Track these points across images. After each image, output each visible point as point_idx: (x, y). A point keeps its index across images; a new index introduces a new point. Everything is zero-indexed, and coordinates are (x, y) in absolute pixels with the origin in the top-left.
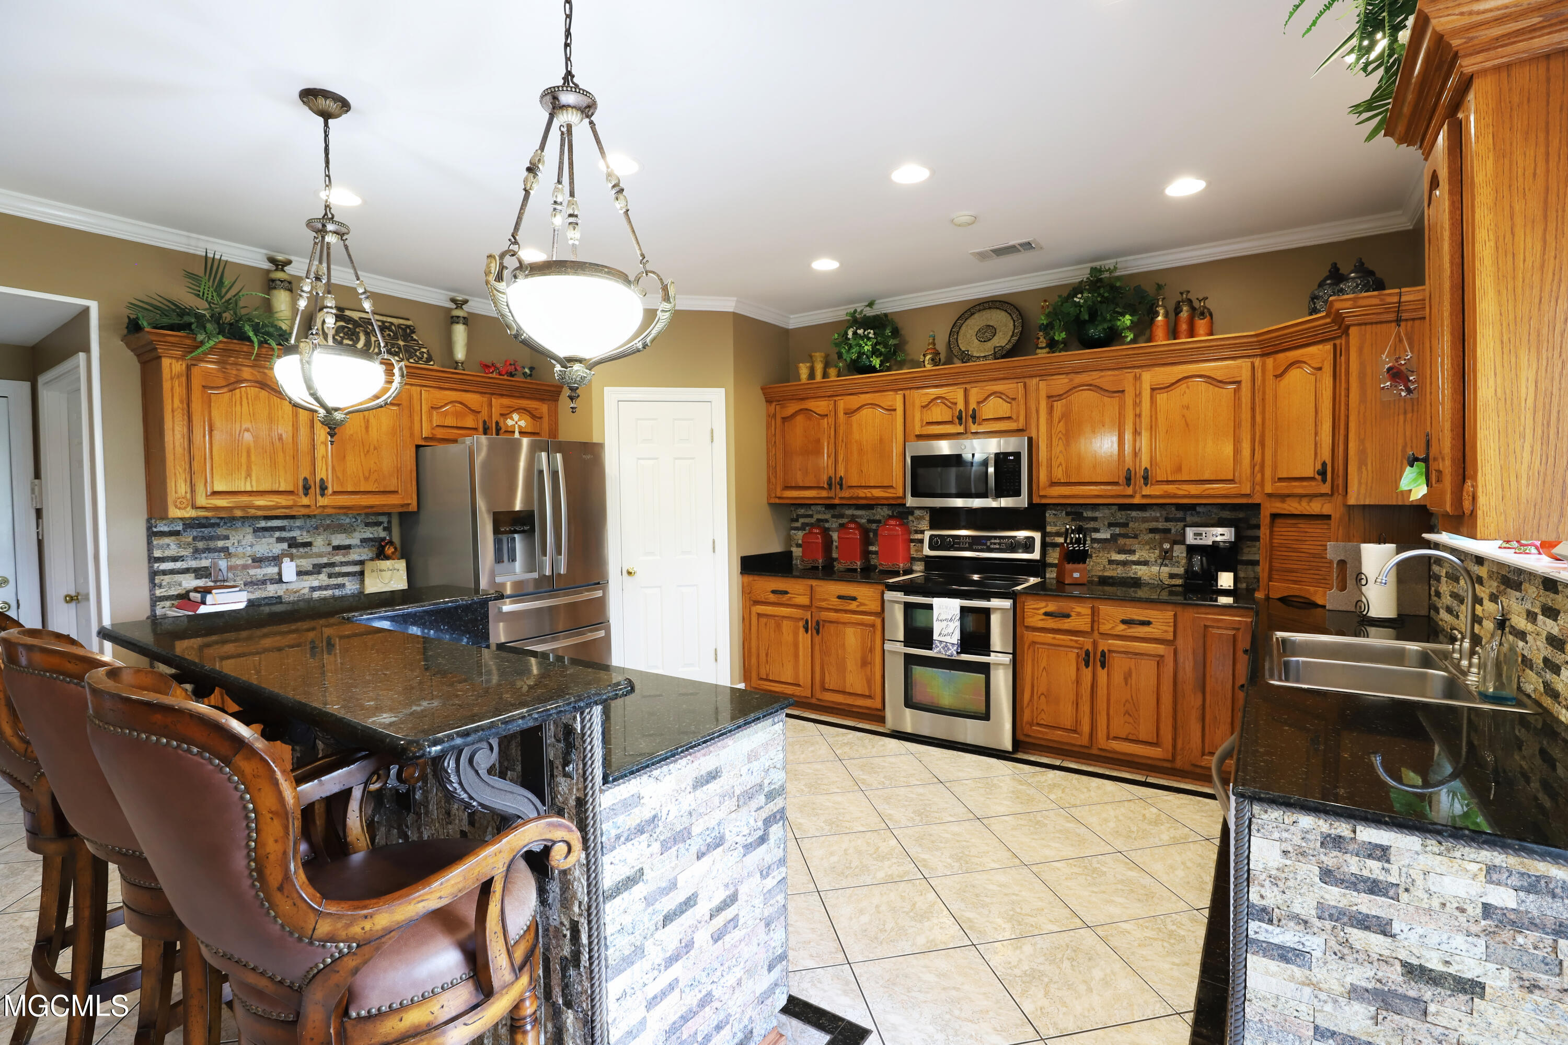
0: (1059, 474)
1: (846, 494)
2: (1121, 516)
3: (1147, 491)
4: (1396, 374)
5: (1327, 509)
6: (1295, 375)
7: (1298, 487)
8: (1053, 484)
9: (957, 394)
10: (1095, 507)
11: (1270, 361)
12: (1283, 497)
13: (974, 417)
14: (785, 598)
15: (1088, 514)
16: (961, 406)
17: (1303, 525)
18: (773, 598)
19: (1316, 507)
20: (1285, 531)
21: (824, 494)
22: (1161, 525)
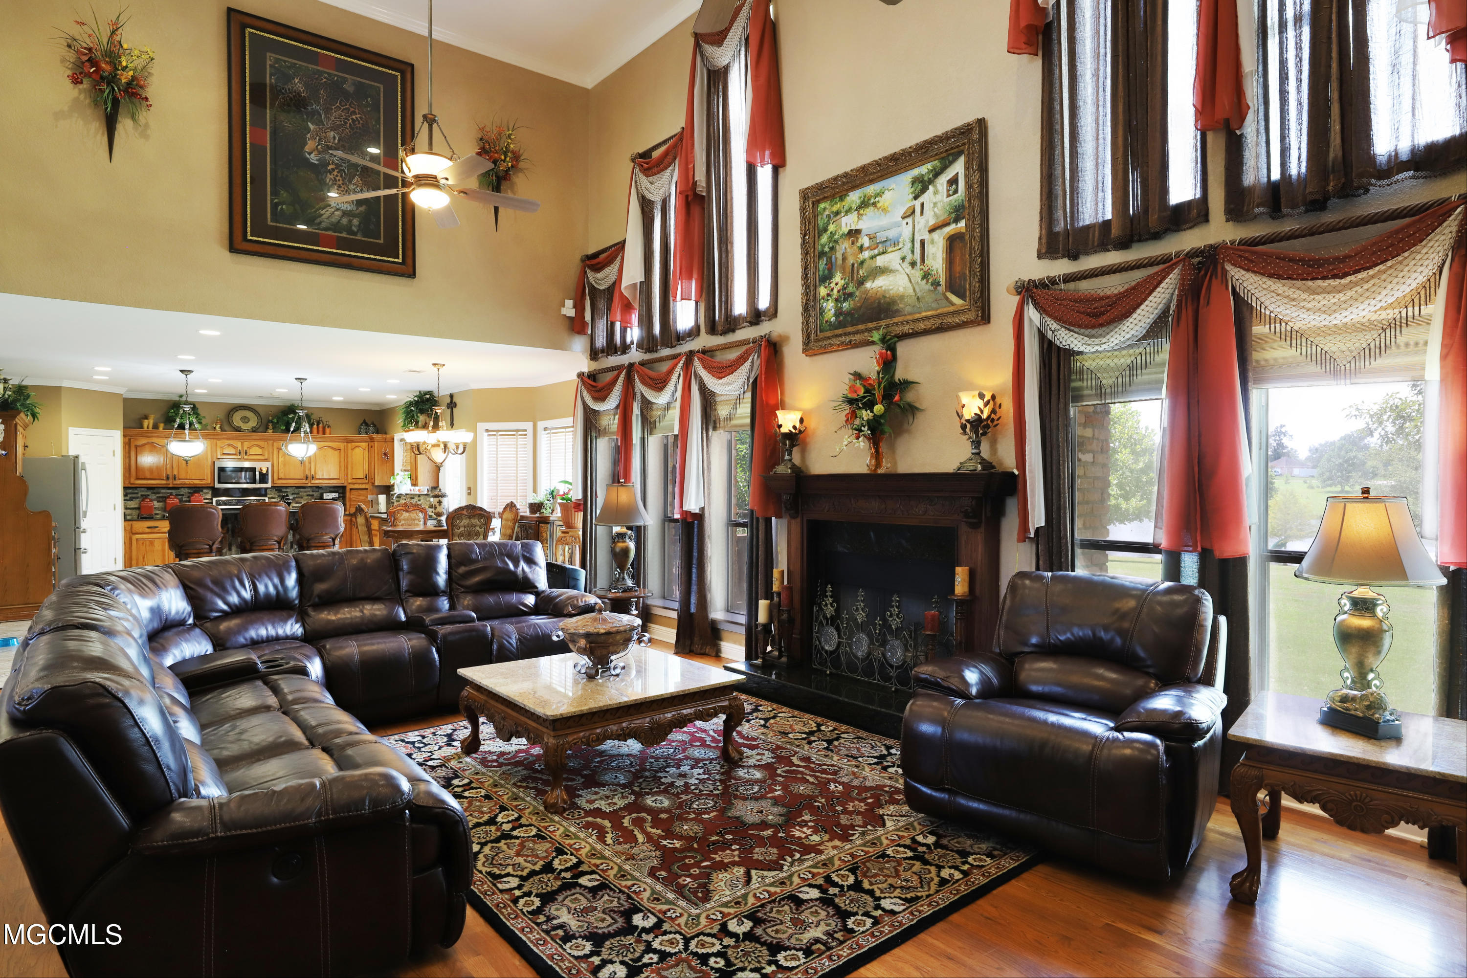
0: (281, 476)
1: (178, 482)
2: (296, 491)
3: (313, 482)
4: (385, 454)
5: (367, 487)
6: (357, 450)
7: (359, 481)
8: (279, 479)
9: (239, 445)
10: (287, 487)
11: (350, 445)
12: (354, 484)
13: (246, 453)
14: (156, 530)
15: (284, 490)
16: (240, 448)
17: (360, 492)
18: (148, 530)
19: (363, 486)
20: (354, 493)
21: (164, 482)
22: (311, 493)
